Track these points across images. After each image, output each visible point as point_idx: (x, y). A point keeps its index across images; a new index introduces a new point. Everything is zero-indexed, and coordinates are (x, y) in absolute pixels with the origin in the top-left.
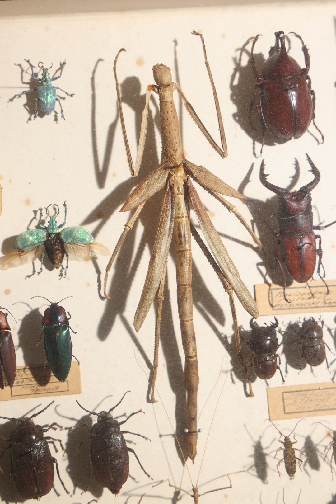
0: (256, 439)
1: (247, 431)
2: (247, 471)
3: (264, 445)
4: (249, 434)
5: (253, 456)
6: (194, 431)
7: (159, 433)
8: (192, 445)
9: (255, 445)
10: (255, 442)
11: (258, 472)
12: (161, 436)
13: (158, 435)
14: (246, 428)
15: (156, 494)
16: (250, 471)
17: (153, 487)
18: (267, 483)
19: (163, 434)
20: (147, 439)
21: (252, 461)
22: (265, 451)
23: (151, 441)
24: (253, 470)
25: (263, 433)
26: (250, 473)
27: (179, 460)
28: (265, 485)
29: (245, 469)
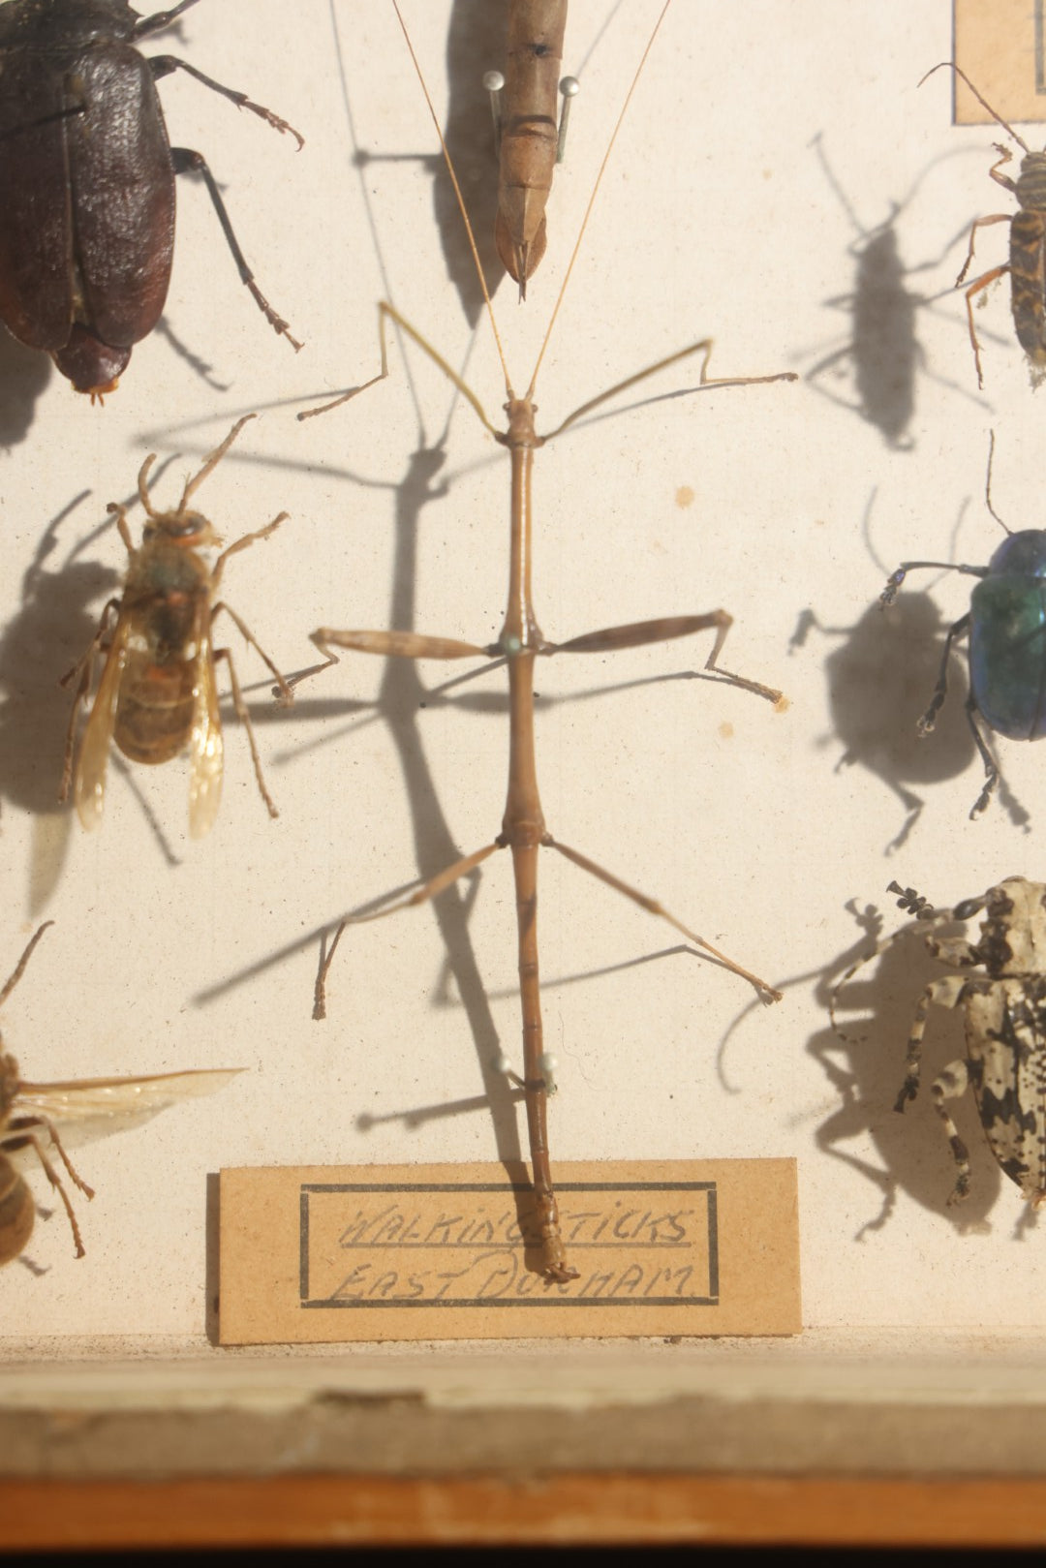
0: (873, 217)
1: (827, 168)
2: (810, 376)
3: (911, 249)
4: (835, 186)
5: (848, 304)
6: (540, 111)
7: (355, 146)
8: (524, 186)
9: (861, 246)
10: (864, 234)
11: (865, 385)
12: (361, 158)
13: (348, 151)
14: (821, 155)
15: (315, 457)
16: (826, 379)
17: (301, 417)
18: (909, 448)
19: (374, 149)
20: (281, 125)
21: (840, 326)
22: (913, 283)
23: (301, 141)
24: (841, 375)
25: (914, 190)
26: (821, 390)
27: (450, 296)
28: (900, 458)
29: (801, 369)
